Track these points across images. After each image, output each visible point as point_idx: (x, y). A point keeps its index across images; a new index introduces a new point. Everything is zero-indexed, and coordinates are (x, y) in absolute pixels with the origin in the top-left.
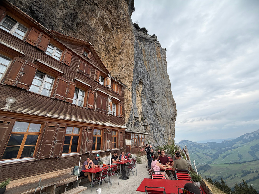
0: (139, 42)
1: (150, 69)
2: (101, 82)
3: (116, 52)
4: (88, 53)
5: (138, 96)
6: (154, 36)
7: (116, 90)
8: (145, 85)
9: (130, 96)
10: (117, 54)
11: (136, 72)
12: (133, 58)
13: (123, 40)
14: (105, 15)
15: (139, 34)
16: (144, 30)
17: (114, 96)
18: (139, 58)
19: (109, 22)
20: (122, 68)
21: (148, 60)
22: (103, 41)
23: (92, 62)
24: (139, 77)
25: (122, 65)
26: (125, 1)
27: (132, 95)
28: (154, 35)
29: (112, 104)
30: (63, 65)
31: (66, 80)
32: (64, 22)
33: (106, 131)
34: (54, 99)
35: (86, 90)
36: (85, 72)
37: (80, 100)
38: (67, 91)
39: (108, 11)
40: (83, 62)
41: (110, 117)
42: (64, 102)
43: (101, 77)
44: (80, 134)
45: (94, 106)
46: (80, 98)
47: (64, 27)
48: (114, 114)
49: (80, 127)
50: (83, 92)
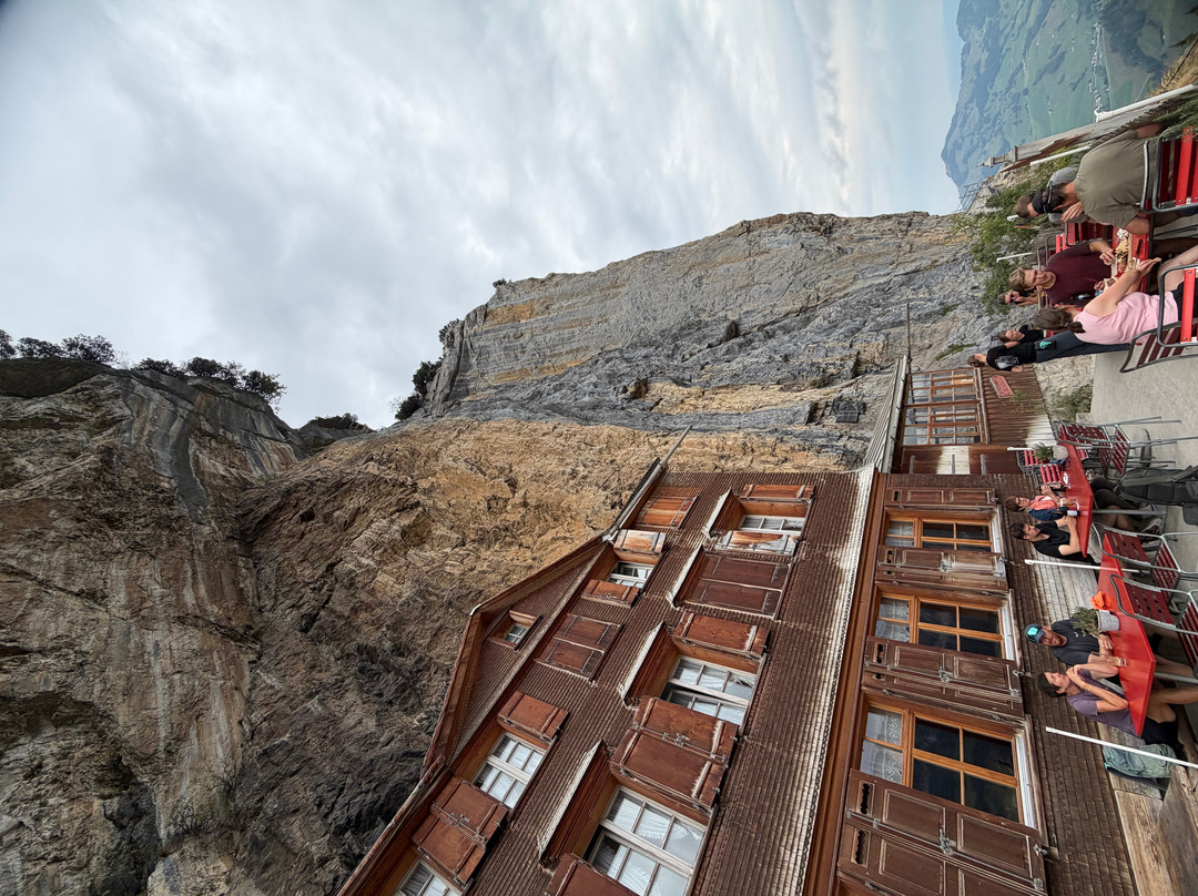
0: (468, 398)
1: (578, 350)
2: (636, 575)
3: (506, 500)
4: (513, 621)
5: (701, 402)
6: (448, 334)
7: (676, 512)
8: (652, 373)
9: (704, 445)
10: (514, 493)
11: (591, 413)
12: (534, 425)
13: (462, 465)
14: (367, 534)
15: (437, 397)
16: (425, 376)
17: (703, 523)
18: (532, 398)
19: (392, 522)
20: (574, 474)
21: (542, 357)
22: (461, 552)
23: (552, 612)
24: (613, 398)
25: (563, 473)
26: (322, 455)
27: (697, 430)
28: (443, 334)
29: (743, 534)
30: (564, 739)
31: (630, 736)
32: (390, 703)
33: (889, 572)
34: (719, 810)
35: (674, 653)
36: (594, 645)
37: (721, 686)
38: (678, 742)
39: (353, 521)
40: (549, 648)
41: (812, 546)
42: (730, 765)
43: (615, 576)
44: (906, 712)
45: (754, 621)
46: (712, 684)
47: (409, 705)
48: (792, 524)
49: (866, 706)
50: (683, 665)
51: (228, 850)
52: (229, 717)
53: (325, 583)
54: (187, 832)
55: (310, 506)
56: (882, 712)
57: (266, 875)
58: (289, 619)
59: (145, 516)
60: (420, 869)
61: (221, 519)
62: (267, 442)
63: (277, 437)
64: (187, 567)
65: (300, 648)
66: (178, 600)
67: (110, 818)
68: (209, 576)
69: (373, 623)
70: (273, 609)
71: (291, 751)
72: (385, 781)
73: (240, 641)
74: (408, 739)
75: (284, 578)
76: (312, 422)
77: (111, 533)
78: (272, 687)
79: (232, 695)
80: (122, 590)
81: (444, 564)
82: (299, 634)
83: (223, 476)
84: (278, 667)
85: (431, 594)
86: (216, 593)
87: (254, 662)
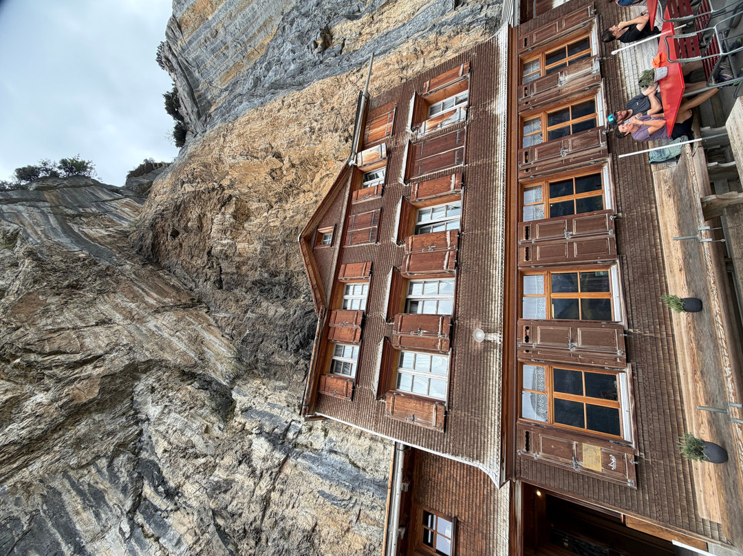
0: (213, 108)
1: (265, 25)
2: (377, 177)
3: (281, 168)
4: (322, 234)
5: (374, 28)
6: (163, 60)
7: (386, 125)
8: (329, 18)
9: (387, 64)
10: (282, 161)
11: (300, 78)
12: (268, 107)
13: (241, 159)
14: (215, 227)
15: (192, 117)
16: (172, 104)
17: (405, 125)
18: (255, 86)
19: (223, 214)
20: (312, 130)
21: (243, 44)
22: (273, 212)
23: (340, 220)
24: (310, 56)
25: (305, 133)
26: (153, 195)
27: (380, 54)
28: (159, 61)
29: (432, 120)
30: (375, 273)
31: (406, 258)
32: (285, 298)
33: (527, 103)
34: (459, 269)
35: (414, 211)
36: (371, 225)
37: (444, 214)
38: (430, 250)
39: (202, 224)
40: (347, 238)
41: (477, 108)
42: (458, 248)
43: (366, 183)
44: (544, 182)
45: (452, 172)
46: (439, 216)
47: (294, 295)
48: (461, 98)
49: (522, 189)
50: (421, 213)
51: (255, 376)
52: (216, 337)
53: (213, 262)
54: (234, 379)
55: (171, 228)
56: (531, 189)
57: (277, 376)
58: (208, 287)
59: (89, 276)
60: (337, 346)
61: (130, 258)
62: (114, 203)
63: (117, 197)
64: (136, 288)
65: (224, 296)
66: (146, 304)
67: (199, 388)
68: (152, 288)
69: (252, 269)
70: (197, 286)
71: (254, 335)
72: (304, 327)
73: (193, 306)
74: (303, 307)
75: (190, 270)
76: (129, 177)
77: (81, 292)
78: (225, 317)
79: (210, 329)
80: (115, 313)
81: (268, 223)
82: (219, 291)
83: (109, 235)
84: (221, 308)
85: (271, 242)
86: (161, 292)
87: (208, 312)
